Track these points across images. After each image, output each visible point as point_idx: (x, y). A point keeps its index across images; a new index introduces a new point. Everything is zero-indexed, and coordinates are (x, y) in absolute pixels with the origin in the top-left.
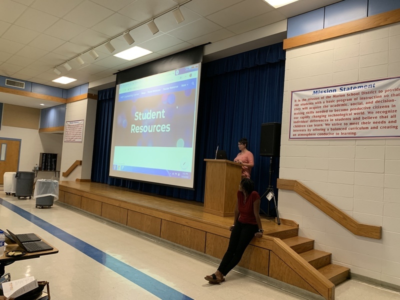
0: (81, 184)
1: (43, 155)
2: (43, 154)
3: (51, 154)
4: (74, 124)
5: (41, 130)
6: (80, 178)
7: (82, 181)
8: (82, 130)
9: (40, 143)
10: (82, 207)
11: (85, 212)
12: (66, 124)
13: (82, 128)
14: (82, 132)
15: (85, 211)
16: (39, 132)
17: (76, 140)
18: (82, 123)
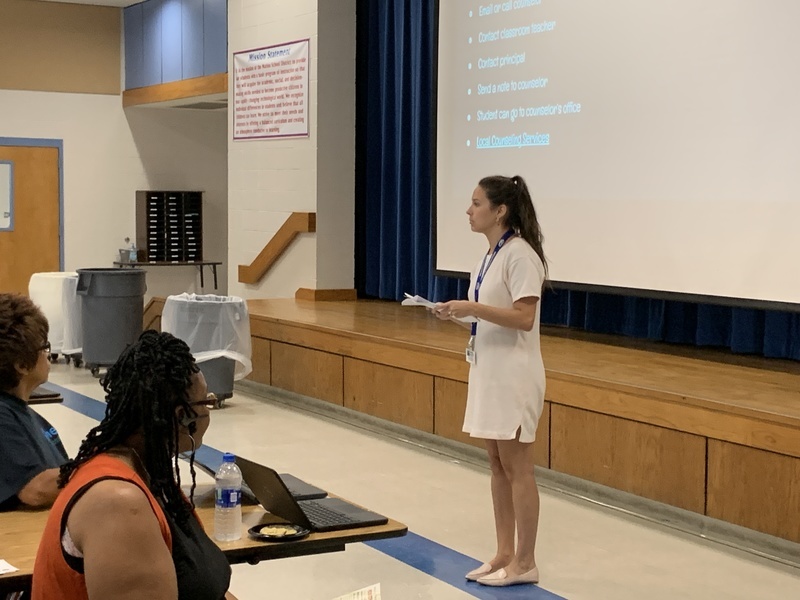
0: (318, 309)
1: (149, 200)
2: (149, 194)
3: (177, 194)
4: (267, 60)
5: (133, 95)
6: (312, 285)
7: (322, 296)
8: (304, 81)
9: (132, 149)
10: (349, 400)
11: (364, 421)
12: (236, 64)
13: (304, 74)
14: (304, 90)
15: (365, 415)
16: (125, 105)
17: (284, 129)
18: (304, 54)
